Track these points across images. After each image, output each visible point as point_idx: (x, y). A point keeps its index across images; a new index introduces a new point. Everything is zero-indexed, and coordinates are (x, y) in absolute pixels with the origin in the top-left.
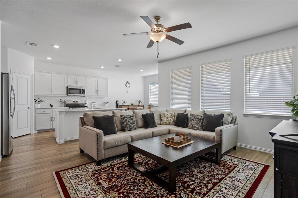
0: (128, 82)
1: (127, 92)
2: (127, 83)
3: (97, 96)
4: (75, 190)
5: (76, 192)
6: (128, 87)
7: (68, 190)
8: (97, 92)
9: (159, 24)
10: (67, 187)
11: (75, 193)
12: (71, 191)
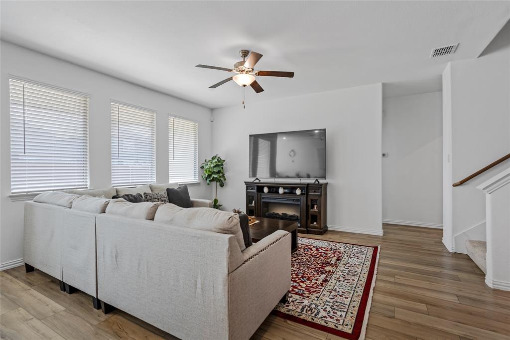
4: (354, 291)
5: (355, 288)
7: (361, 295)
10: (360, 298)
11: (357, 287)
12: (359, 292)
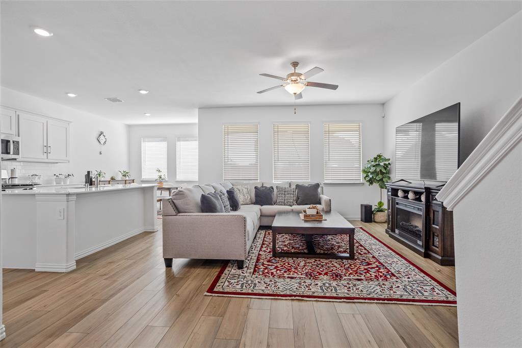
0: (102, 133)
1: (100, 153)
2: (100, 135)
3: (47, 161)
6: (102, 142)
8: (46, 149)
9: (296, 72)
